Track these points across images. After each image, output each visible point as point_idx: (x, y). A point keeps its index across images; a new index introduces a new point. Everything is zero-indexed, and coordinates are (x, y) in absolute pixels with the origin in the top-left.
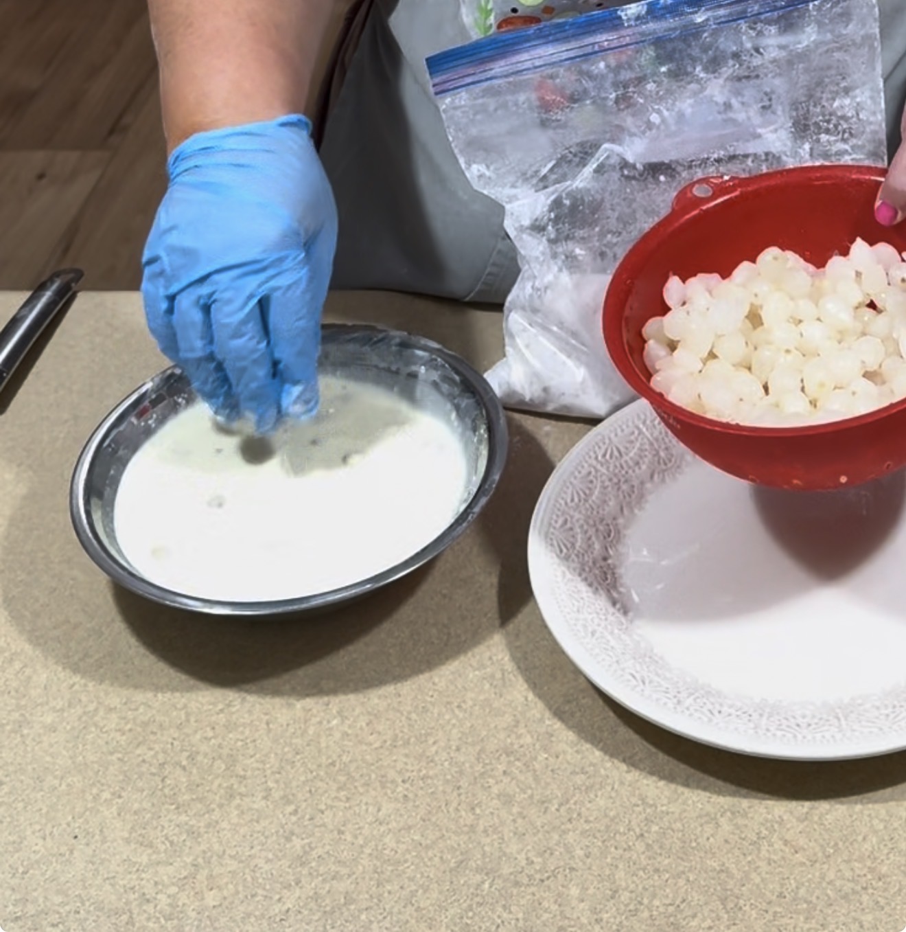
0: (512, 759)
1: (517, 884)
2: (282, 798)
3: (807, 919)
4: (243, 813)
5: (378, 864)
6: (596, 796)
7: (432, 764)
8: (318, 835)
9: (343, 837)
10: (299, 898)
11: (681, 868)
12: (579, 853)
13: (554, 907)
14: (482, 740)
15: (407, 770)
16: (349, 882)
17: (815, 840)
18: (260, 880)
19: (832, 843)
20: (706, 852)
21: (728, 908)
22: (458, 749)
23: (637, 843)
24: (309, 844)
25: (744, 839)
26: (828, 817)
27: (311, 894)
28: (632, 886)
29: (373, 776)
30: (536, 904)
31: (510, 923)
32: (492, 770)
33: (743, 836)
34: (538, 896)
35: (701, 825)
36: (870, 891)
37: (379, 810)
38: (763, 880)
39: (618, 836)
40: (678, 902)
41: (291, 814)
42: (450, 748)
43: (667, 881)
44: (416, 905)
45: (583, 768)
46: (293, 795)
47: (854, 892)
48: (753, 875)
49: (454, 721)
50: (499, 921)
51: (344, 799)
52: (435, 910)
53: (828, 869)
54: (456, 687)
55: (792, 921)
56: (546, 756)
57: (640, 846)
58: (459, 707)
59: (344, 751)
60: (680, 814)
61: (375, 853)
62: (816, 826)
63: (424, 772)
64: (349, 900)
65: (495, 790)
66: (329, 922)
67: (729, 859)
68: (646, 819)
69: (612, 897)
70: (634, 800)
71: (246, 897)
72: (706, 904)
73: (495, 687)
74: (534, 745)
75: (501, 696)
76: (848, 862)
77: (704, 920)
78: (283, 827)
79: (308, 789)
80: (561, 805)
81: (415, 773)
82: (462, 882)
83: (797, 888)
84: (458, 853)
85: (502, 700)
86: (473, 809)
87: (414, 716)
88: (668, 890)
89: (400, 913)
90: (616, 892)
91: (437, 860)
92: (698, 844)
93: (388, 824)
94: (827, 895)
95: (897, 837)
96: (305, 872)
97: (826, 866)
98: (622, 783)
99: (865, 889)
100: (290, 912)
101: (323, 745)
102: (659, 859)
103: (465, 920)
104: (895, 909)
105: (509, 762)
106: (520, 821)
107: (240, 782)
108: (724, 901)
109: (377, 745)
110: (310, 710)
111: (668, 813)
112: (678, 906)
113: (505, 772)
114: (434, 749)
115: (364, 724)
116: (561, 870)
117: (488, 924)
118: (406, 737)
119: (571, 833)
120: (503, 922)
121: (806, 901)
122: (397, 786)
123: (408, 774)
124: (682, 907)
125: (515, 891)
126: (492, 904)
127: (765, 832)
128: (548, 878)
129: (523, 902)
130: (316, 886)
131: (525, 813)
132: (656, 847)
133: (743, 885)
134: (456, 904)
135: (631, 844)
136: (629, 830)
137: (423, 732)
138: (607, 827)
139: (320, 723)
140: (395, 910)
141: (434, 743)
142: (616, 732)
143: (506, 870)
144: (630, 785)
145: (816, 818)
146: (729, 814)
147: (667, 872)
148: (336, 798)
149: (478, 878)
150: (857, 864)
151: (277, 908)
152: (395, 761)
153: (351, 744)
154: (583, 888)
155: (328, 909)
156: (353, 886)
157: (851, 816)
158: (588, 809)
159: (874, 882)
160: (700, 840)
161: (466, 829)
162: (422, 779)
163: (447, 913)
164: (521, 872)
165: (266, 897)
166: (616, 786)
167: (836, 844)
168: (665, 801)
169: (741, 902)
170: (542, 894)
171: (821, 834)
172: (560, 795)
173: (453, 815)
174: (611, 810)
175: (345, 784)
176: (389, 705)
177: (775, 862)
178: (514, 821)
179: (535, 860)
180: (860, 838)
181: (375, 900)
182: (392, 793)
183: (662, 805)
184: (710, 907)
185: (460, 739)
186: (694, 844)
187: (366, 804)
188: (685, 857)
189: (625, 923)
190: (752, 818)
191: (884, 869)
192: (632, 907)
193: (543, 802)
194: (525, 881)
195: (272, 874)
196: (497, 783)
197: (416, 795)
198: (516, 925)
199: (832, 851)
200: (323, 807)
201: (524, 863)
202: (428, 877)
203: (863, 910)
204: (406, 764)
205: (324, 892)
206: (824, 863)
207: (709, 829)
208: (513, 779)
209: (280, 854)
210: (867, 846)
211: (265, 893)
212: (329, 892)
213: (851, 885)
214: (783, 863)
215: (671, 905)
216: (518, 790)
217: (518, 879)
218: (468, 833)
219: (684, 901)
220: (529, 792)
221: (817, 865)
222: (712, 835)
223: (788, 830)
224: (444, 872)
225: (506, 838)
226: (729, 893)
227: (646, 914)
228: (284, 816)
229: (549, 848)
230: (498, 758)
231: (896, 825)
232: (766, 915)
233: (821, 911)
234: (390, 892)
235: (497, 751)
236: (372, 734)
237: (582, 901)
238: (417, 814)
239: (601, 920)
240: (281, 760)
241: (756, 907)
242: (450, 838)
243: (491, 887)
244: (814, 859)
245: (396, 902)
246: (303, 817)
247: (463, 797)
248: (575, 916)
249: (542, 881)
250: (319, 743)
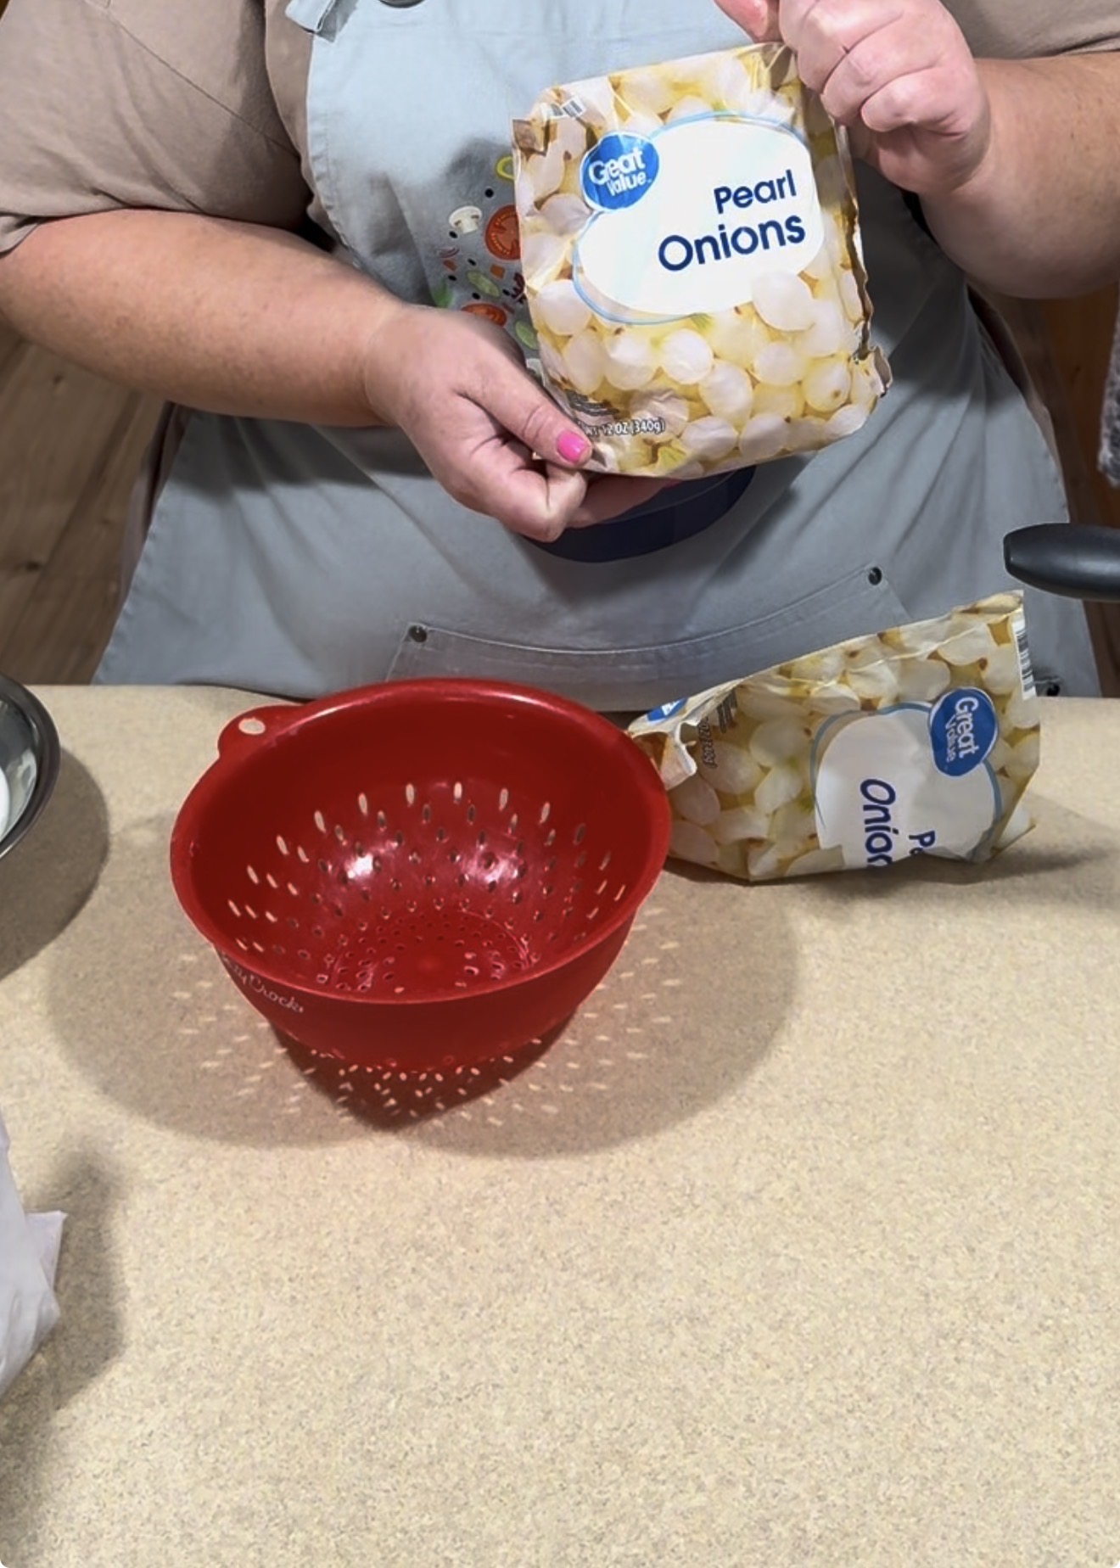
0: (422, 1253)
1: (429, 1403)
2: (143, 1299)
3: (780, 1446)
4: (95, 1316)
5: (261, 1379)
6: (525, 1299)
7: (325, 1260)
8: (187, 1343)
9: (217, 1346)
10: (165, 1418)
11: (627, 1386)
12: (504, 1366)
13: (475, 1432)
14: (386, 1230)
15: (295, 1267)
16: (225, 1399)
17: (791, 1354)
18: (117, 1397)
19: (811, 1357)
20: (658, 1367)
21: (685, 1433)
22: (357, 1242)
23: (574, 1355)
24: (177, 1354)
25: (704, 1352)
26: (806, 1325)
27: (180, 1413)
28: (569, 1407)
29: (254, 1273)
30: (452, 1427)
31: (420, 1450)
32: (398, 1267)
33: (703, 1347)
34: (454, 1419)
35: (653, 1335)
36: (858, 1414)
37: (261, 1314)
38: (728, 1401)
39: (551, 1346)
40: (624, 1426)
41: (153, 1318)
42: (347, 1240)
43: (611, 1401)
44: (307, 1427)
45: (508, 1266)
46: (156, 1296)
47: (839, 1416)
48: (716, 1395)
49: (351, 1208)
50: (407, 1448)
51: (219, 1301)
52: (330, 1435)
53: (807, 1388)
54: (354, 1167)
55: (761, 1449)
56: (463, 1250)
57: (578, 1359)
58: (358, 1191)
59: (218, 1244)
60: (627, 1320)
61: (257, 1366)
62: (792, 1337)
63: (315, 1269)
64: (224, 1420)
65: (402, 1291)
66: (202, 1447)
67: (685, 1375)
68: (586, 1327)
69: (545, 1420)
70: (572, 1304)
71: (101, 1417)
72: (659, 1427)
73: (402, 1166)
74: (449, 1238)
75: (409, 1178)
76: (831, 1379)
77: (655, 1448)
78: (144, 1334)
79: (174, 1288)
80: (482, 1309)
81: (304, 1270)
82: (362, 1400)
83: (769, 1410)
84: (357, 1366)
85: (410, 1182)
86: (375, 1313)
87: (302, 1201)
88: (612, 1412)
89: (288, 1436)
90: (549, 1412)
91: (332, 1374)
92: (649, 1357)
93: (272, 1330)
94: (806, 1419)
95: (890, 1350)
96: (171, 1388)
97: (803, 1385)
98: (556, 1284)
99: (849, 1411)
100: (153, 1436)
101: (193, 1235)
102: (602, 1374)
103: (366, 1446)
104: (887, 1436)
105: (419, 1258)
106: (432, 1328)
107: (92, 1281)
108: (680, 1424)
109: (258, 1235)
110: (176, 1193)
111: (612, 1319)
112: (625, 1431)
113: (414, 1270)
114: (327, 1242)
115: (242, 1212)
116: (482, 1386)
117: (394, 1451)
118: (294, 1227)
119: (495, 1343)
120: (412, 1449)
121: (779, 1426)
122: (282, 1286)
123: (297, 1271)
124: (629, 1431)
125: (427, 1412)
126: (398, 1427)
127: (729, 1343)
128: (467, 1397)
129: (436, 1425)
130: (185, 1404)
131: (438, 1318)
132: (598, 1362)
133: (703, 1407)
134: (355, 1427)
135: (567, 1356)
136: (565, 1340)
137: (314, 1221)
138: (539, 1336)
139: (189, 1209)
140: (282, 1433)
141: (328, 1234)
142: (548, 1222)
143: (416, 1385)
144: (566, 1286)
145: (792, 1327)
146: (685, 1321)
147: (612, 1390)
148: (209, 1299)
149: (382, 1395)
150: (841, 1382)
151: (138, 1429)
152: (281, 1255)
153: (226, 1234)
154: (509, 1408)
155: (200, 1431)
156: (230, 1405)
157: (834, 1325)
158: (516, 1314)
159: (862, 1404)
160: (650, 1353)
161: (367, 1337)
162: (314, 1277)
163: (345, 1439)
164: (435, 1389)
165: (124, 1417)
166: (550, 1285)
167: (817, 1358)
168: (609, 1305)
169: (701, 1427)
170: (461, 1416)
171: (797, 1346)
172: (480, 1297)
173: (351, 1322)
174: (543, 1315)
175: (219, 1283)
176: (272, 1188)
177: (741, 1379)
178: (426, 1328)
179: (451, 1375)
180: (845, 1352)
181: (258, 1423)
182: (277, 1294)
183: (605, 1310)
184: (663, 1432)
185: (359, 1230)
186: (643, 1357)
187: (246, 1307)
188: (632, 1372)
189: (561, 1450)
190: (715, 1326)
191: (874, 1388)
192: (569, 1432)
193: (460, 1306)
194: (439, 1399)
195: (131, 1390)
196: (404, 1283)
197: (306, 1297)
198: (428, 1452)
199: (811, 1366)
200: (192, 1310)
201: (437, 1378)
202: (321, 1394)
203: (849, 1436)
204: (293, 1259)
205: (194, 1412)
206: (801, 1381)
207: (662, 1339)
208: (423, 1278)
209: (141, 1367)
210: (854, 1361)
211: (123, 1413)
212: (201, 1411)
213: (835, 1407)
214: (751, 1380)
215: (616, 1429)
216: (429, 1291)
217: (431, 1397)
218: (369, 1342)
219: (631, 1425)
220: (444, 1293)
221: (794, 1383)
222: (666, 1347)
223: (758, 1340)
224: (341, 1389)
225: (416, 1350)
226: (686, 1415)
227: (585, 1441)
228: (146, 1320)
229: (469, 1361)
230: (406, 1253)
231: (888, 1335)
232: (731, 1442)
233: (798, 1438)
234: (275, 1413)
235: (405, 1244)
236: (252, 1223)
237: (508, 1424)
238: (307, 1320)
239: (532, 1447)
240: (142, 1255)
241: (719, 1432)
242: (348, 1349)
243: (397, 1406)
244: (790, 1375)
245: (282, 1424)
246: (169, 1322)
247: (363, 1300)
248: (500, 1442)
249: (460, 1400)
250: (188, 1233)
